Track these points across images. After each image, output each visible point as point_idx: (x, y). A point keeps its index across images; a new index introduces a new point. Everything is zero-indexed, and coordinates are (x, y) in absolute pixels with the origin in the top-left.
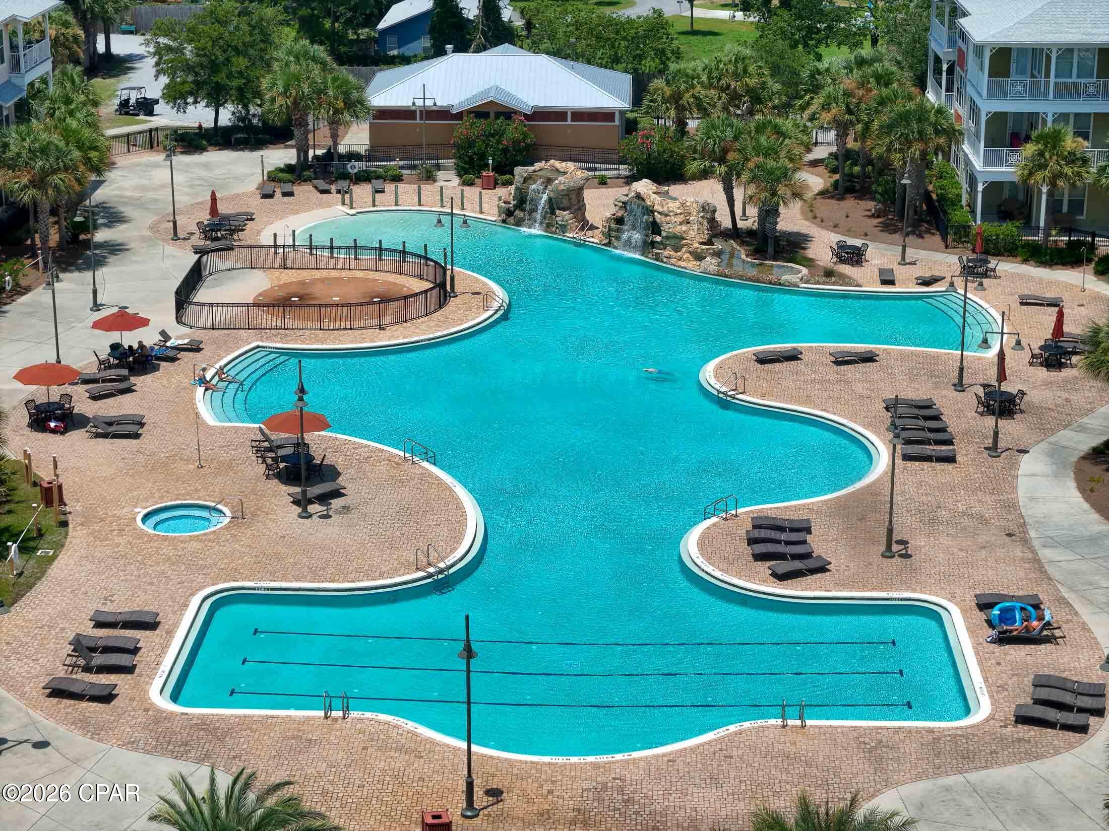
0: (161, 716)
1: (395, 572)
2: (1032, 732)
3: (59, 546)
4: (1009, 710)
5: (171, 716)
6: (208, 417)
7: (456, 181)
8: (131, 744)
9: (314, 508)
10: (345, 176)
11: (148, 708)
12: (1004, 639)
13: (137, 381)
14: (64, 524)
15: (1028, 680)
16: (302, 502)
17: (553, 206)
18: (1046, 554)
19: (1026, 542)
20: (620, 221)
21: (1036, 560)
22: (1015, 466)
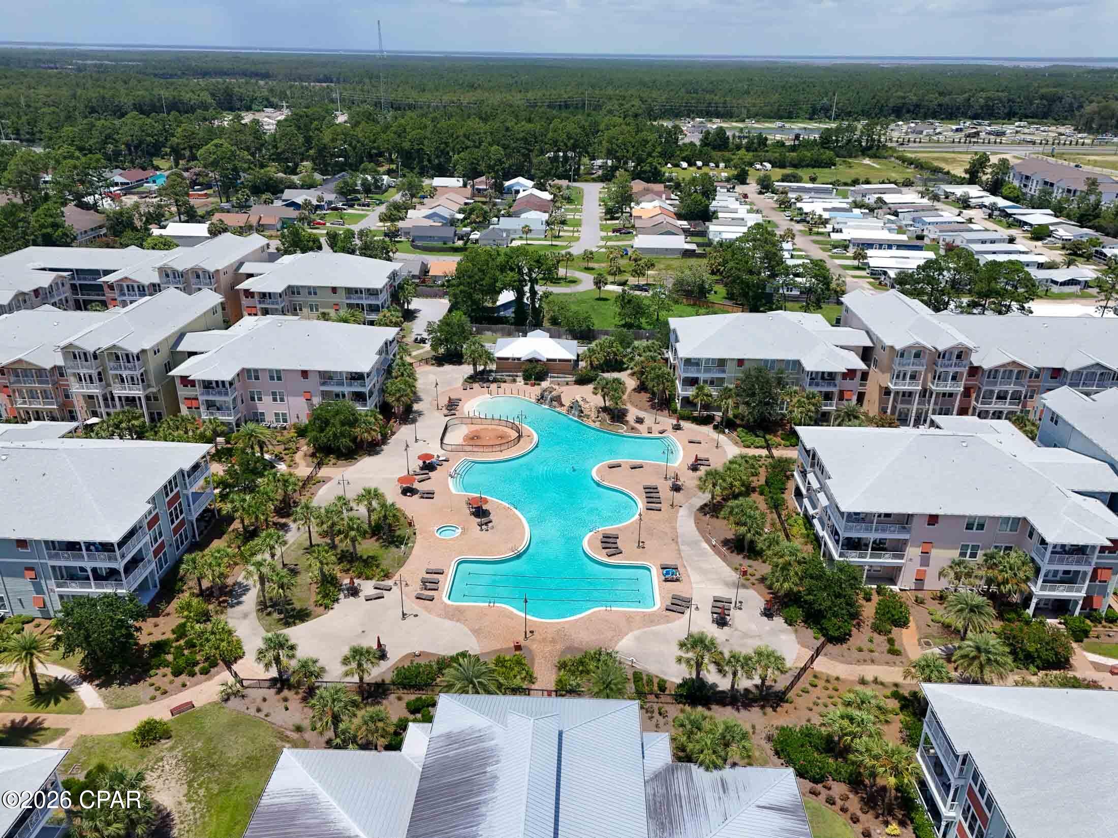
0: (446, 605)
1: (506, 553)
2: (669, 613)
3: (414, 542)
4: (664, 607)
5: (449, 606)
6: (454, 491)
7: (523, 382)
8: (439, 616)
9: (484, 527)
10: (488, 381)
11: (443, 602)
12: (666, 580)
13: (431, 474)
14: (415, 534)
15: (671, 596)
16: (480, 525)
17: (552, 400)
18: (682, 547)
19: (677, 542)
20: (572, 407)
21: (679, 550)
22: (678, 512)
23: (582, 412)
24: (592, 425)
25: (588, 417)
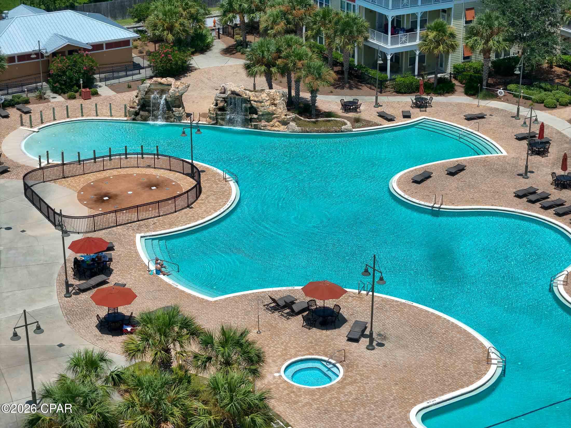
17: (169, 106)
20: (222, 109)
23: (253, 110)
24: (282, 129)
25: (269, 116)
